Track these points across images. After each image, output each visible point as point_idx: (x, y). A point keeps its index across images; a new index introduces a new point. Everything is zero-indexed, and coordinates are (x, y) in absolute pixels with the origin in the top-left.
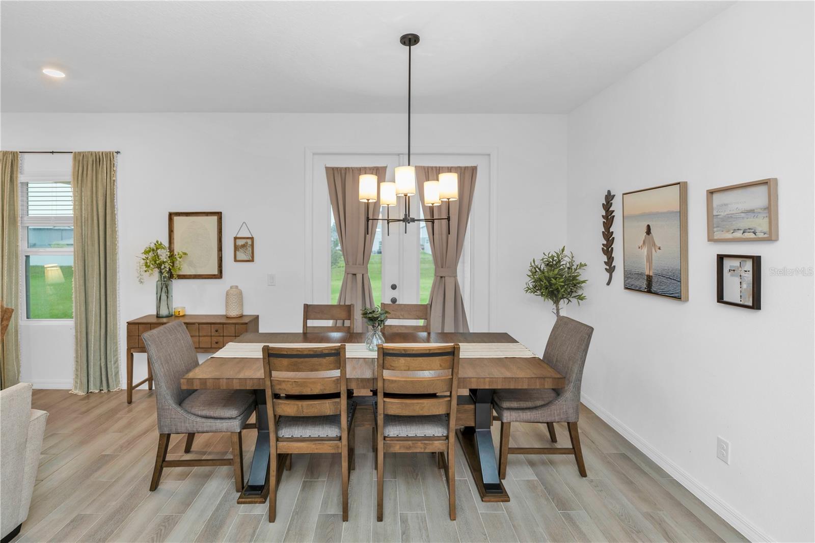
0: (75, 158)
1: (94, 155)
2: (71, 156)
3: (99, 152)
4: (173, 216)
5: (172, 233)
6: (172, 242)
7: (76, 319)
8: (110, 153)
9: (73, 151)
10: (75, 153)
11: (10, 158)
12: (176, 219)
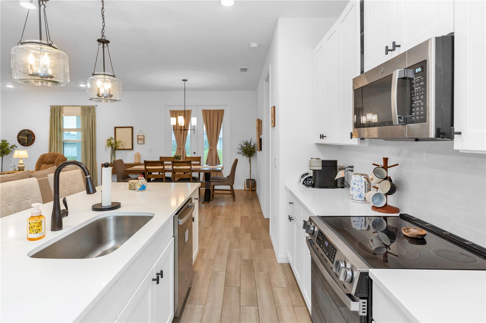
0: (81, 108)
1: (88, 107)
2: (80, 107)
5: (116, 134)
6: (116, 137)
8: (94, 106)
10: (82, 106)
11: (59, 108)
12: (117, 129)
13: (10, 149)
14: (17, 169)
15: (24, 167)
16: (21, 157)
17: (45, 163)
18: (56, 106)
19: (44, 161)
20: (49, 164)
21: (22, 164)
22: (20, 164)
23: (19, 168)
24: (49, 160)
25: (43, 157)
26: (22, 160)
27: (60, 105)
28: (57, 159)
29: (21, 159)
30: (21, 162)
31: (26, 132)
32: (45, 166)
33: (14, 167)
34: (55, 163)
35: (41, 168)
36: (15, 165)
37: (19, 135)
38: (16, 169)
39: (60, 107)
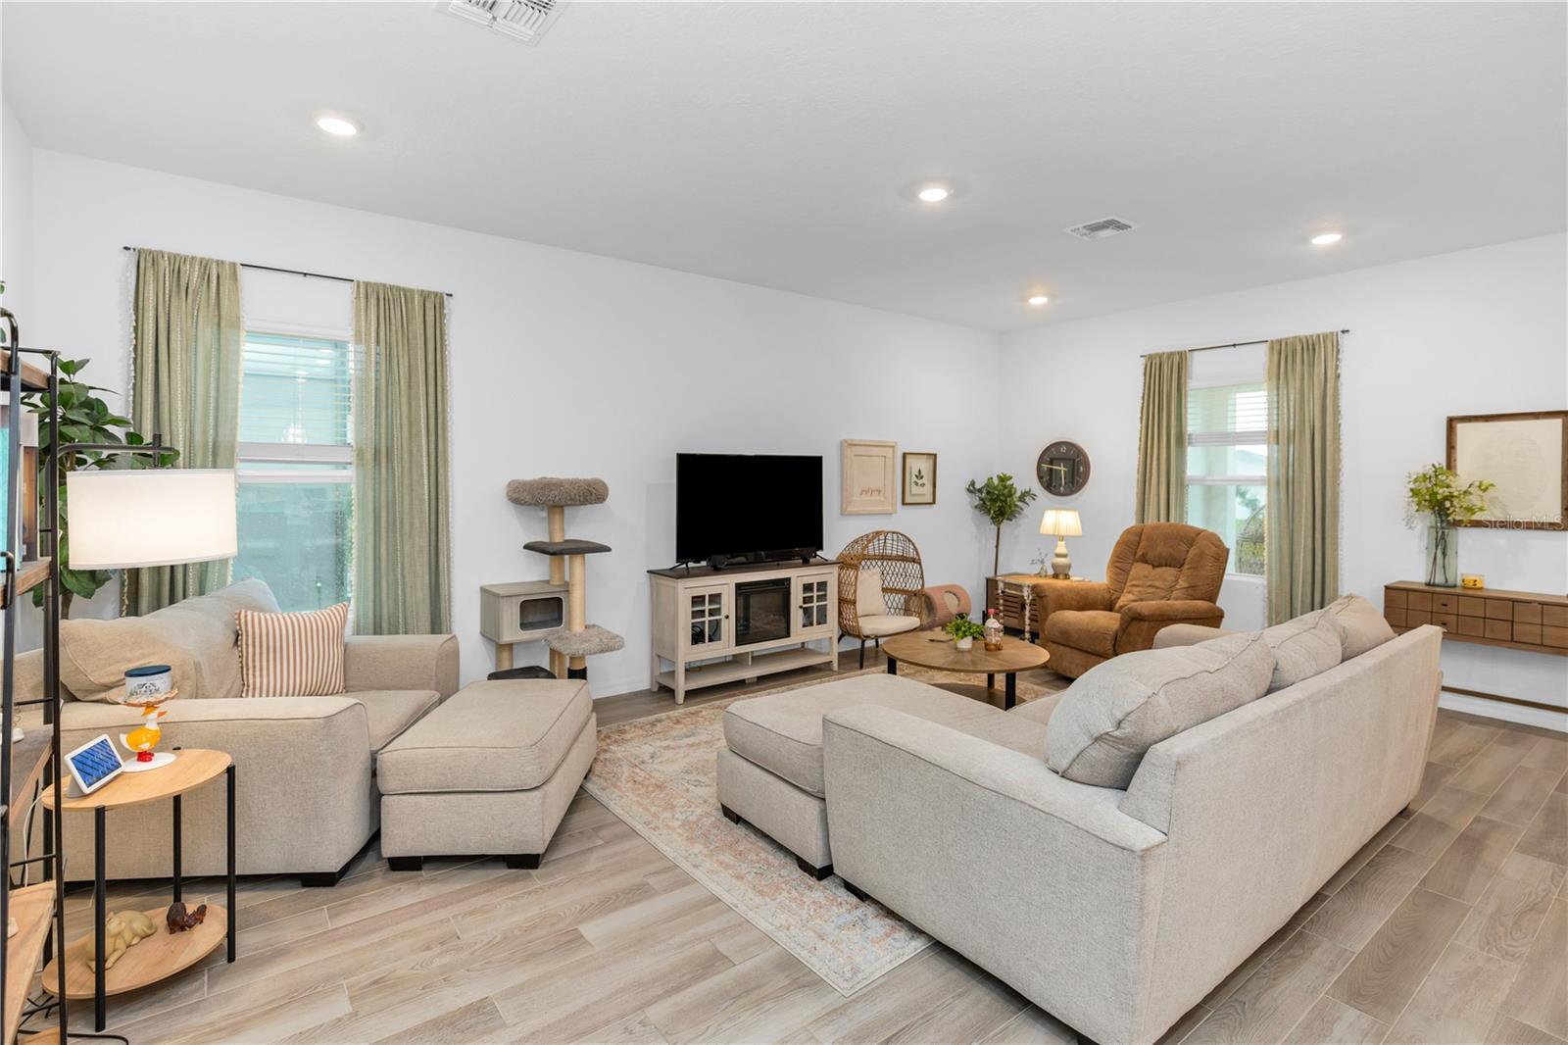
0: (1272, 349)
1: (1304, 341)
2: (1264, 347)
3: (1312, 336)
4: (1454, 423)
5: (1453, 451)
6: (1453, 464)
7: (1270, 574)
8: (1332, 333)
9: (1268, 339)
10: (1272, 342)
12: (1460, 427)
13: (1017, 503)
14: (1051, 572)
15: (1069, 567)
16: (1063, 532)
17: (1144, 560)
18: (1165, 356)
19: (1140, 553)
20: (1160, 566)
21: (1065, 556)
22: (1058, 556)
23: (1054, 566)
24: (1161, 549)
25: (1134, 538)
26: (1063, 543)
27: (1180, 349)
28: (1192, 552)
29: (1062, 538)
30: (1061, 548)
31: (1063, 449)
32: (1146, 573)
33: (1042, 562)
34: (1186, 567)
35: (1130, 577)
36: (1043, 555)
37: (1041, 460)
38: (1046, 572)
39: (1180, 354)
